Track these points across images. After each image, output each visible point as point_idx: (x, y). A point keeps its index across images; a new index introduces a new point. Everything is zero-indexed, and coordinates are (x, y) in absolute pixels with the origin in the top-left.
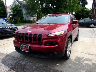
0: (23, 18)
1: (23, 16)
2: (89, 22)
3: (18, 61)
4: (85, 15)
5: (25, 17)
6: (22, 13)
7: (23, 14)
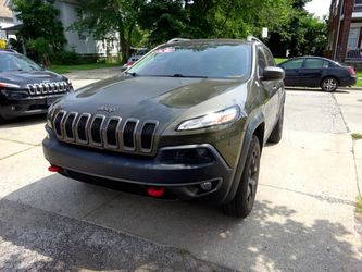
0: (62, 44)
1: (62, 35)
2: (321, 70)
3: (69, 230)
4: (303, 40)
5: (73, 42)
6: (60, 23)
7: (63, 29)
